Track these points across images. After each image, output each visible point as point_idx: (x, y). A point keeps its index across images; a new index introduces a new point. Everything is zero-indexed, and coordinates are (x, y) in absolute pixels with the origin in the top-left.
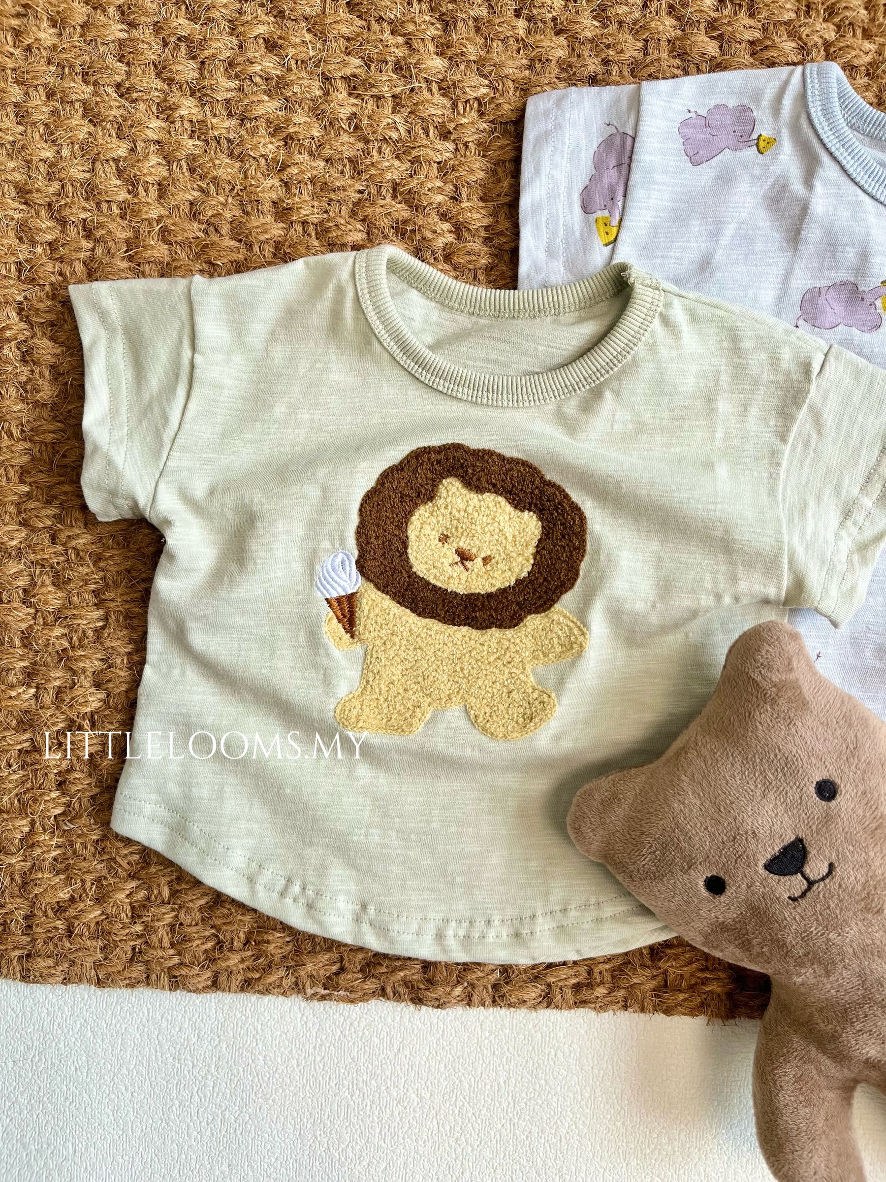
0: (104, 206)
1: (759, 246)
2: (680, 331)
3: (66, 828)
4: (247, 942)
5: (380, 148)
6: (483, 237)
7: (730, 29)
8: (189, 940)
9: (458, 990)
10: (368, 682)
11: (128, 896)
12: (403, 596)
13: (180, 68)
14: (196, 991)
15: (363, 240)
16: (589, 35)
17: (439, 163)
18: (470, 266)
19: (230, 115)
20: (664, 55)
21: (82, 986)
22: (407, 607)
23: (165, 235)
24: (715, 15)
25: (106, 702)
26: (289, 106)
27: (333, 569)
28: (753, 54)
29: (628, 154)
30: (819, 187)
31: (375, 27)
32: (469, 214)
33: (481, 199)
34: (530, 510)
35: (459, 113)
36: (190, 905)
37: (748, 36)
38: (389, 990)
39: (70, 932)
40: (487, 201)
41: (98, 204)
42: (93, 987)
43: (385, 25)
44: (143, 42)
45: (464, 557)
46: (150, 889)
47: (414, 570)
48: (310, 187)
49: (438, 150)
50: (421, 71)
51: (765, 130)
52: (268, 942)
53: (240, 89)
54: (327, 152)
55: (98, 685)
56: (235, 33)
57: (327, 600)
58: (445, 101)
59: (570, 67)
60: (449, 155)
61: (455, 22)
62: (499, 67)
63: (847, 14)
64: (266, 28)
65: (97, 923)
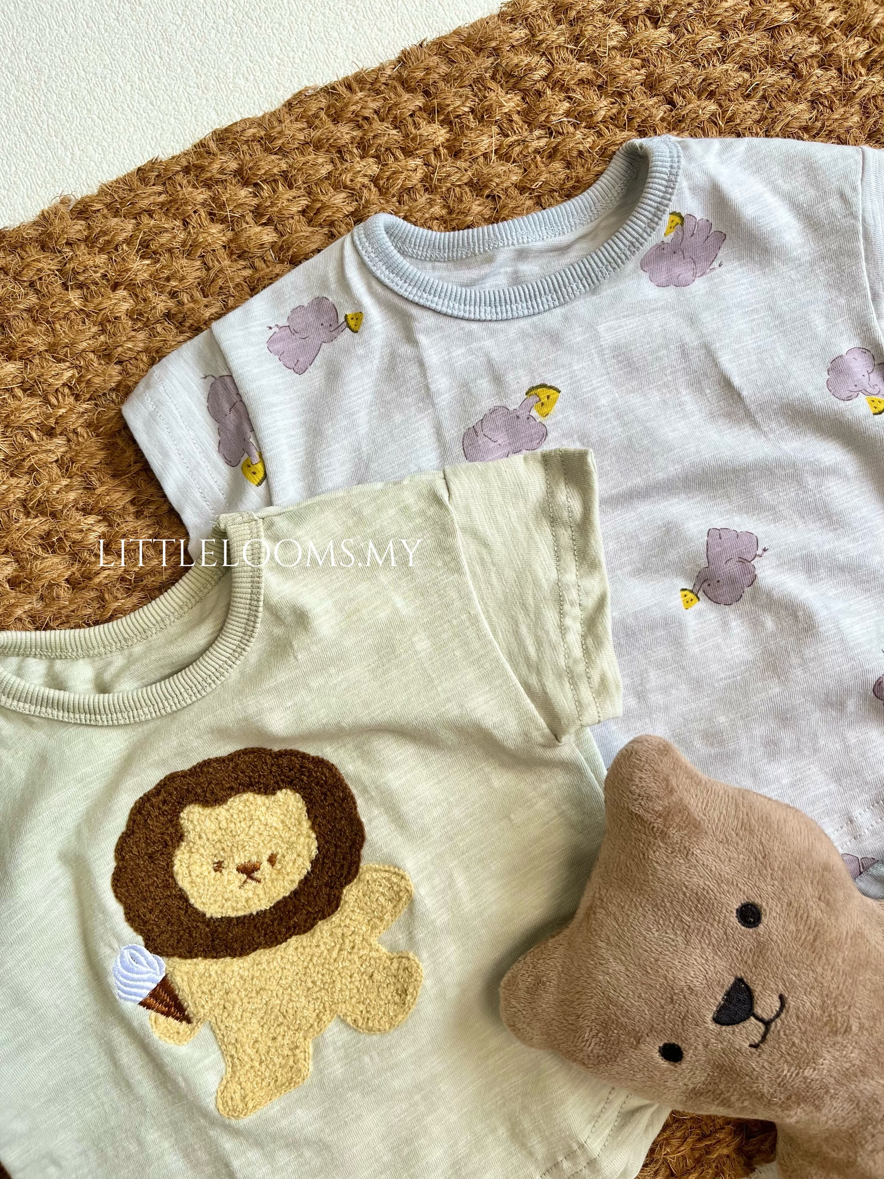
6: (133, 513)
7: (275, 209)
12: (215, 948)
16: (146, 276)
17: (57, 461)
20: (227, 262)
22: (225, 956)
24: (255, 201)
28: (310, 222)
30: (423, 339)
32: (108, 498)
33: (114, 476)
35: (53, 406)
37: (295, 209)
40: (121, 476)
45: (248, 871)
49: (50, 451)
51: (347, 309)
58: (36, 401)
59: (141, 314)
60: (62, 449)
61: (8, 322)
62: (73, 344)
63: (379, 141)
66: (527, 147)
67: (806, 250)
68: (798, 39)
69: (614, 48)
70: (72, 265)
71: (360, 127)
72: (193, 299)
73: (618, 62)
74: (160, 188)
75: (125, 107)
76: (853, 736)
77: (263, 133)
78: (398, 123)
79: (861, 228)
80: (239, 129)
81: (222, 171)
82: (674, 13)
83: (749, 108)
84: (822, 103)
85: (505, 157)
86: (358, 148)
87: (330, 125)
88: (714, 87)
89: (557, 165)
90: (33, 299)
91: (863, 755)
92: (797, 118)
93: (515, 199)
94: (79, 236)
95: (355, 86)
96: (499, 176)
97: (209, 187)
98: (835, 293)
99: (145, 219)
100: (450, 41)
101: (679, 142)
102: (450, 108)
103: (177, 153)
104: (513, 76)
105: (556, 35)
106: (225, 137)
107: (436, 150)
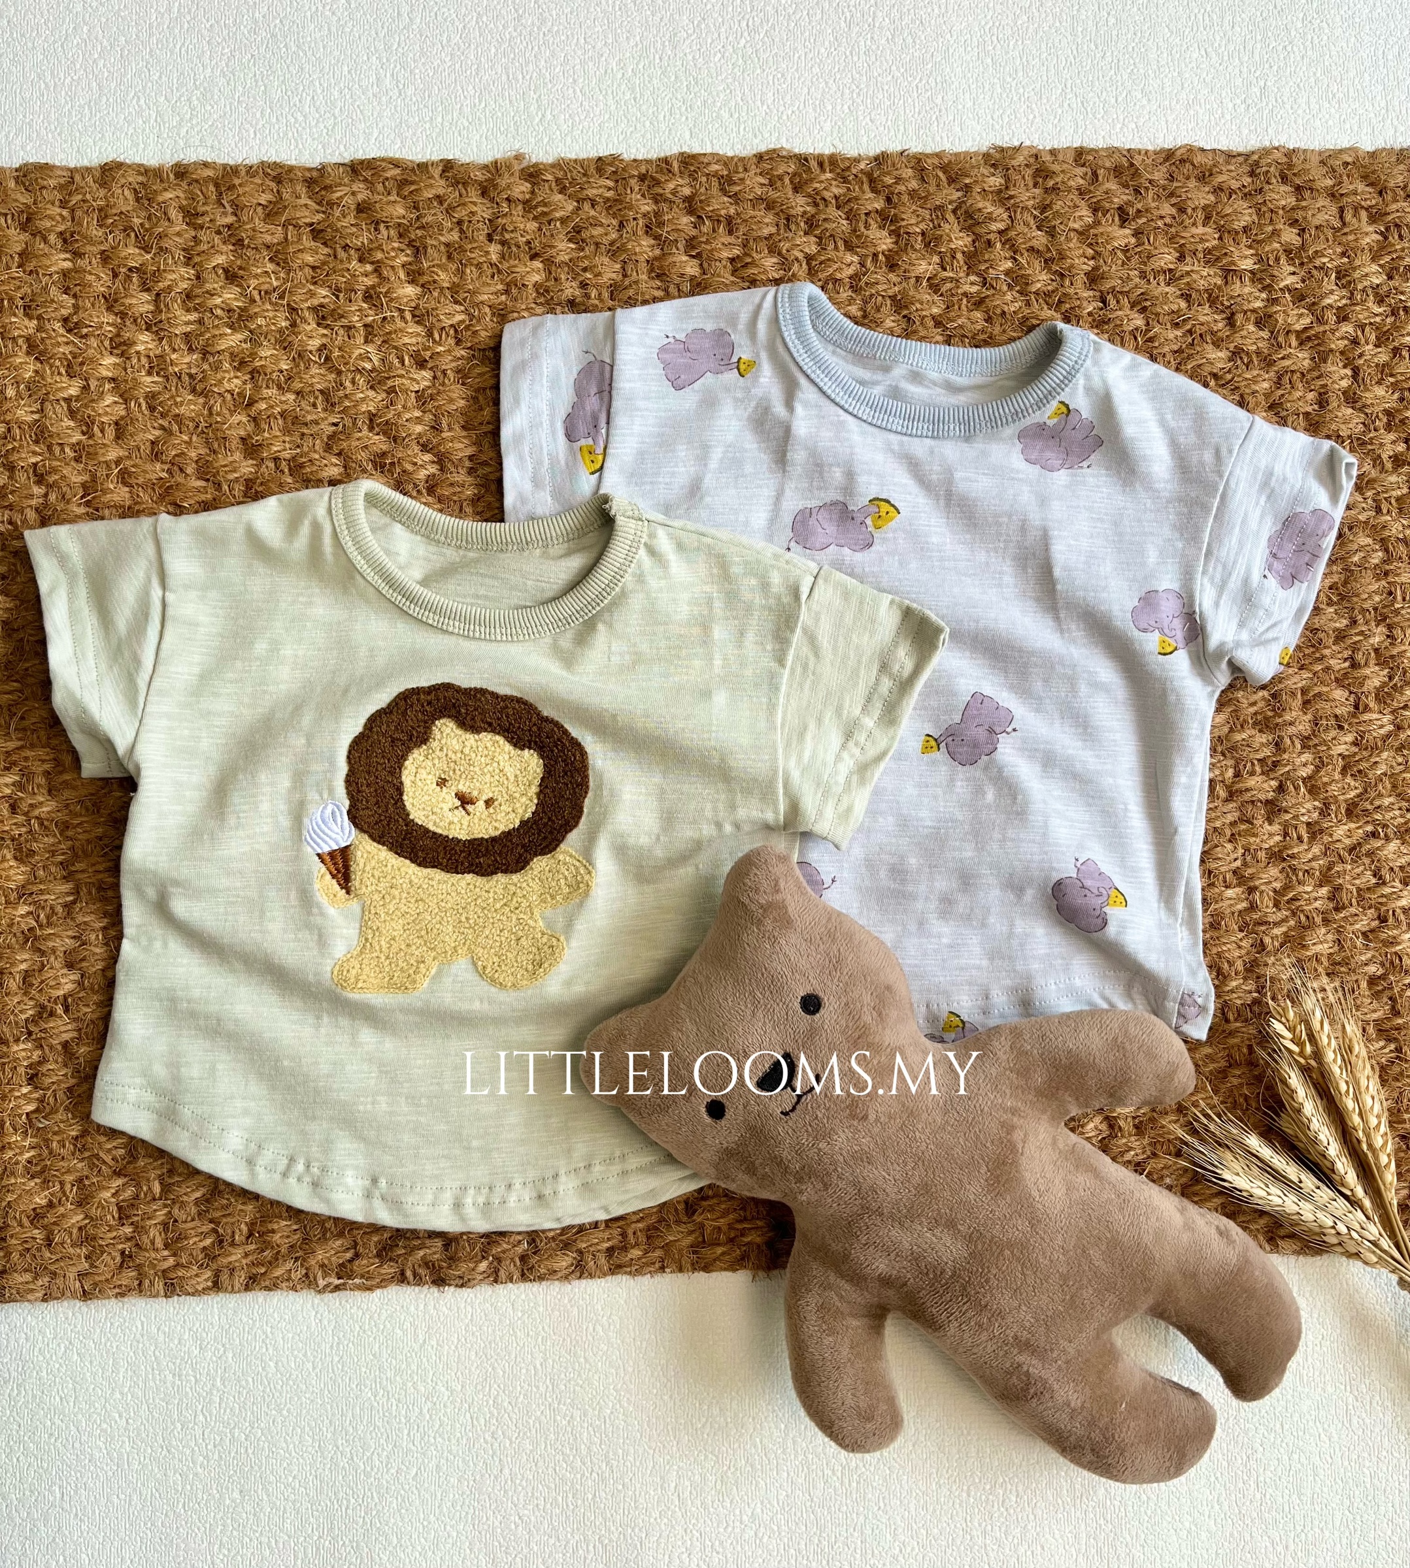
0: (57, 450)
1: (748, 469)
2: (667, 561)
3: (41, 1126)
4: (250, 1234)
5: (353, 379)
6: (468, 468)
7: (708, 247)
8: (186, 1238)
9: (483, 1265)
10: (367, 940)
11: (113, 1195)
12: (401, 846)
13: (134, 301)
14: (196, 1293)
15: (340, 474)
16: (566, 258)
17: (417, 392)
18: (455, 498)
19: (191, 350)
20: (644, 277)
21: (65, 1303)
22: (406, 858)
23: (125, 477)
24: (694, 232)
25: (80, 984)
26: (254, 339)
27: (323, 821)
28: (734, 272)
29: (607, 382)
30: (799, 409)
31: (342, 254)
32: (451, 444)
33: (463, 427)
34: (530, 748)
35: (434, 341)
36: (185, 1198)
37: (725, 254)
38: (409, 1273)
39: (49, 1242)
40: (470, 429)
41: (50, 448)
42: (78, 1304)
43: (352, 252)
44: (91, 274)
45: (465, 801)
46: (138, 1186)
47: (411, 817)
48: (280, 422)
49: (415, 380)
50: (391, 300)
51: (744, 353)
52: (273, 1231)
53: (200, 322)
54: (297, 385)
55: (70, 966)
56: (192, 263)
57: (318, 855)
58: (419, 329)
59: (547, 291)
60: (426, 383)
61: (425, 248)
62: (474, 293)
63: (827, 226)
64: (224, 257)
65: (80, 1229)
66: (958, 287)
67: (1169, 487)
68: (1247, 290)
69: (1075, 230)
70: (504, 221)
71: (816, 205)
72: (601, 299)
73: (1071, 245)
74: (610, 183)
75: (610, 92)
76: (1020, 926)
77: (725, 172)
78: (851, 216)
79: (1221, 488)
80: (706, 161)
81: (674, 192)
82: (1144, 220)
83: (1171, 336)
84: (1241, 358)
85: (935, 288)
86: (806, 223)
87: (789, 192)
88: (1148, 303)
89: (978, 315)
90: (455, 236)
91: (1021, 945)
92: (1212, 364)
93: (926, 328)
94: (520, 197)
95: (826, 164)
96: (922, 303)
97: (656, 202)
98: (1177, 535)
99: (587, 206)
100: (930, 161)
101: (1095, 343)
102: (904, 223)
103: (640, 157)
104: (972, 218)
105: (1027, 195)
106: (689, 163)
107: (875, 255)
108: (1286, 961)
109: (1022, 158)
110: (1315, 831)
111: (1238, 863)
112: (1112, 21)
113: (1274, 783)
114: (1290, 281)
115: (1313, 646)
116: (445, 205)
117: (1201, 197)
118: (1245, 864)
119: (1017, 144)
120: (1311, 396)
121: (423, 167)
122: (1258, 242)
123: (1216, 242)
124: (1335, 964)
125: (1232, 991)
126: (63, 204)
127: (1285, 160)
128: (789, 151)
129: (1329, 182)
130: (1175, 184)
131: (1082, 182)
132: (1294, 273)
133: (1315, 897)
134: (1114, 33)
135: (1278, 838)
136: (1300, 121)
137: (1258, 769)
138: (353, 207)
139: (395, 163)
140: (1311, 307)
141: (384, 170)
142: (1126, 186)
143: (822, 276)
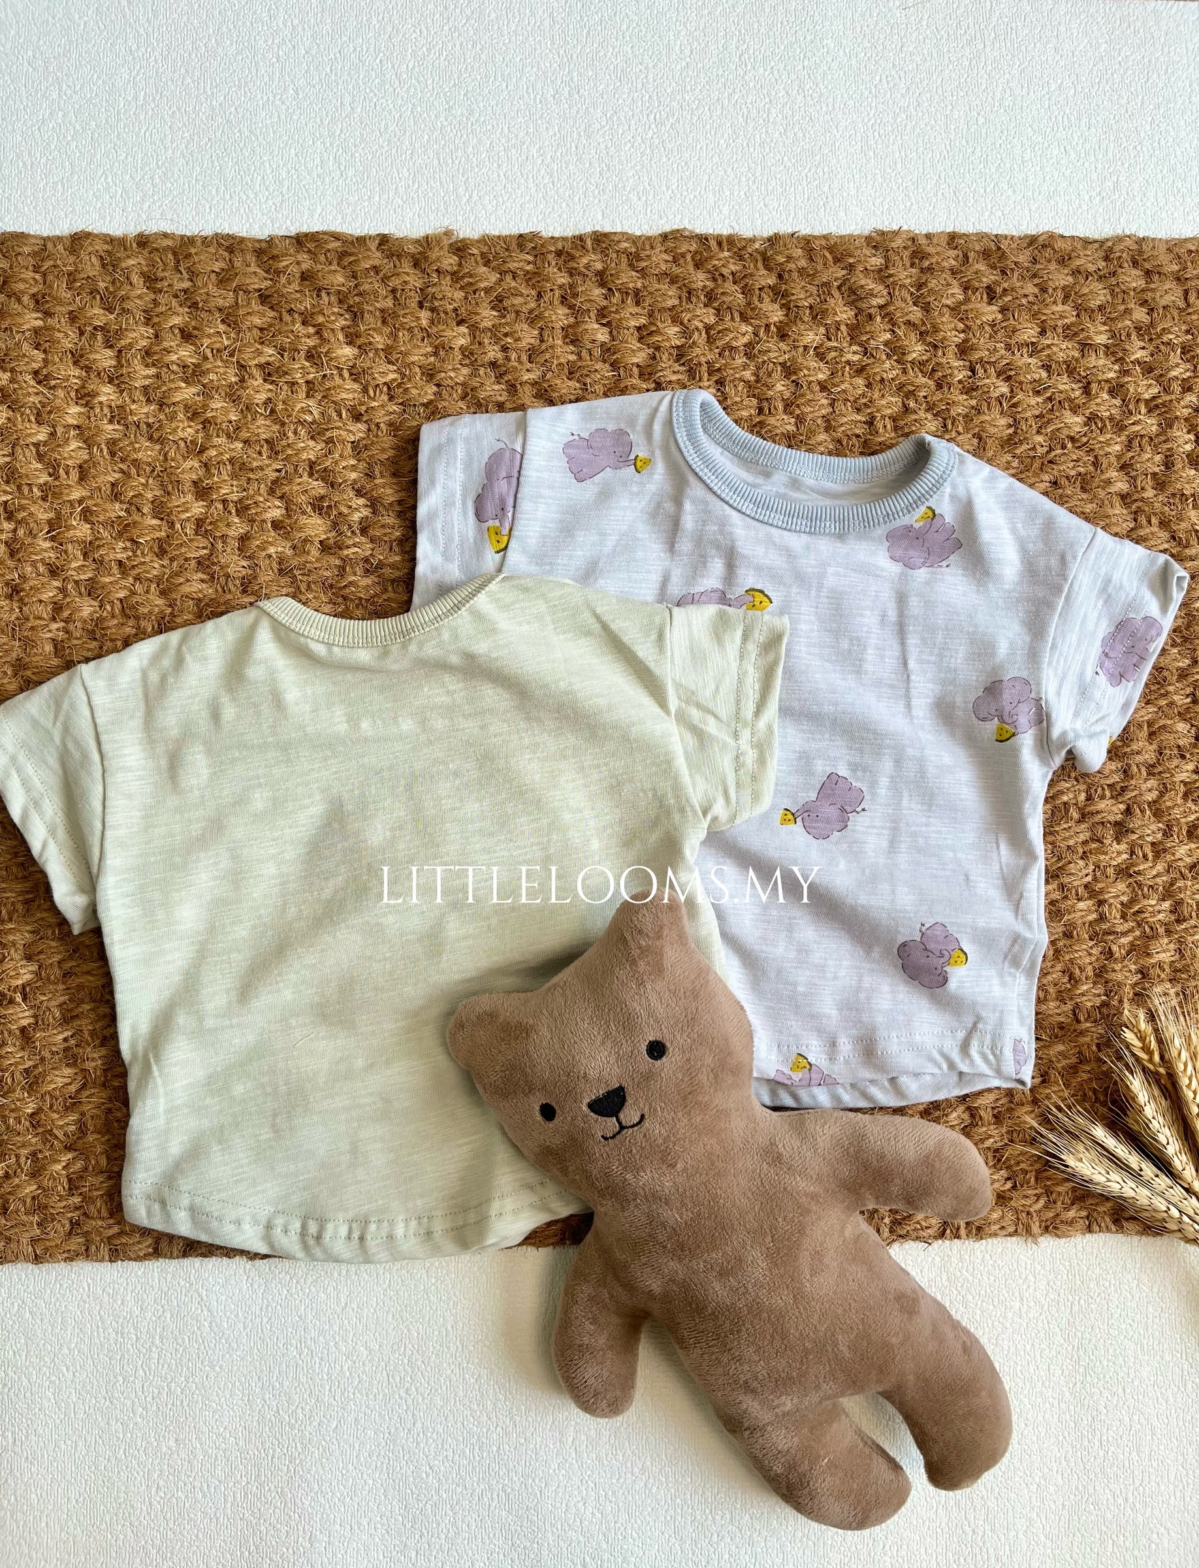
0: (26, 490)
5: (296, 430)
7: (617, 316)
11: (64, 1168)
13: (98, 356)
14: (138, 1259)
15: (282, 516)
16: (489, 324)
17: (353, 442)
18: (386, 538)
19: (148, 401)
20: (560, 342)
21: (19, 1265)
23: (86, 515)
24: (605, 303)
25: (38, 974)
26: (207, 392)
28: (640, 339)
29: (517, 466)
31: (286, 318)
32: (382, 490)
33: (394, 475)
35: (369, 397)
37: (633, 323)
41: (19, 487)
42: (30, 1266)
43: (296, 316)
44: (59, 331)
46: (87, 1159)
48: (229, 467)
49: (351, 431)
50: (331, 359)
53: (158, 376)
54: (244, 435)
55: (29, 958)
56: (151, 323)
58: (356, 386)
59: (471, 353)
60: (361, 435)
61: (362, 313)
62: (405, 354)
63: (725, 299)
64: (180, 318)
65: (33, 1198)
66: (842, 356)
68: (1101, 362)
69: (947, 306)
70: (434, 290)
71: (714, 280)
72: (520, 362)
73: (944, 319)
74: (530, 258)
75: (530, 176)
77: (633, 250)
78: (746, 291)
80: (616, 239)
81: (587, 267)
82: (1010, 298)
83: (1033, 402)
84: (1095, 423)
85: (821, 356)
86: (706, 296)
87: (691, 268)
88: (1012, 373)
89: (860, 381)
90: (389, 303)
92: (1069, 428)
93: (812, 392)
94: (449, 268)
95: (725, 244)
96: (809, 370)
97: (571, 275)
99: (509, 278)
100: (817, 242)
102: (793, 298)
103: (557, 235)
104: (855, 294)
105: (905, 275)
106: (601, 240)
107: (767, 326)
108: (1133, 967)
109: (900, 241)
110: (1159, 850)
111: (1089, 878)
112: (981, 120)
113: (1122, 807)
114: (1139, 354)
115: (1159, 683)
116: (381, 275)
117: (1061, 278)
118: (1095, 879)
119: (896, 228)
120: (1158, 458)
121: (362, 240)
122: (1112, 319)
123: (1074, 319)
124: (1176, 971)
125: (1083, 995)
126: (36, 269)
127: (1135, 247)
128: (691, 232)
129: (1176, 268)
130: (1038, 266)
131: (954, 263)
132: (1143, 348)
133: (1158, 910)
134: (984, 131)
135: (1125, 856)
136: (1148, 212)
137: (1108, 793)
138: (298, 275)
139: (336, 236)
140: (1159, 379)
141: (326, 242)
142: (994, 267)
143: (720, 343)
